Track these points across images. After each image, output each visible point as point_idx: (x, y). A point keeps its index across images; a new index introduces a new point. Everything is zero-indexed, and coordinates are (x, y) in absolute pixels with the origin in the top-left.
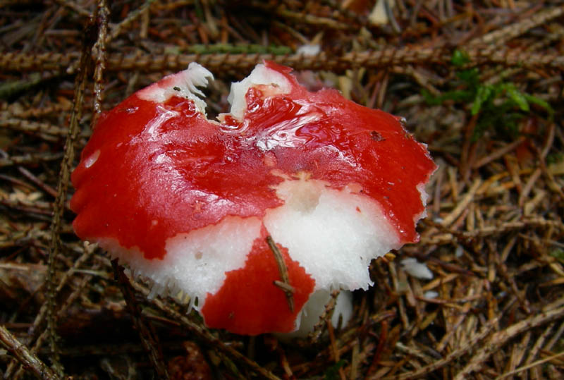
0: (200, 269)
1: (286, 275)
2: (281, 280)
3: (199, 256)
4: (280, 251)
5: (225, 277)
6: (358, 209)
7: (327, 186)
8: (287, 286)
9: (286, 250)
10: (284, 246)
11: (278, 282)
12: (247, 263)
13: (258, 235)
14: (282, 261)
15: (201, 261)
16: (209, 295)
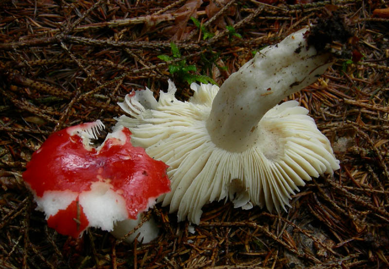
0: (52, 205)
1: (79, 217)
2: (76, 218)
3: (54, 200)
4: (80, 208)
5: (58, 211)
6: (117, 201)
7: (111, 188)
8: (78, 221)
9: (82, 208)
10: (82, 206)
11: (75, 219)
12: (67, 209)
13: (75, 200)
14: (79, 212)
15: (54, 203)
16: (51, 215)
